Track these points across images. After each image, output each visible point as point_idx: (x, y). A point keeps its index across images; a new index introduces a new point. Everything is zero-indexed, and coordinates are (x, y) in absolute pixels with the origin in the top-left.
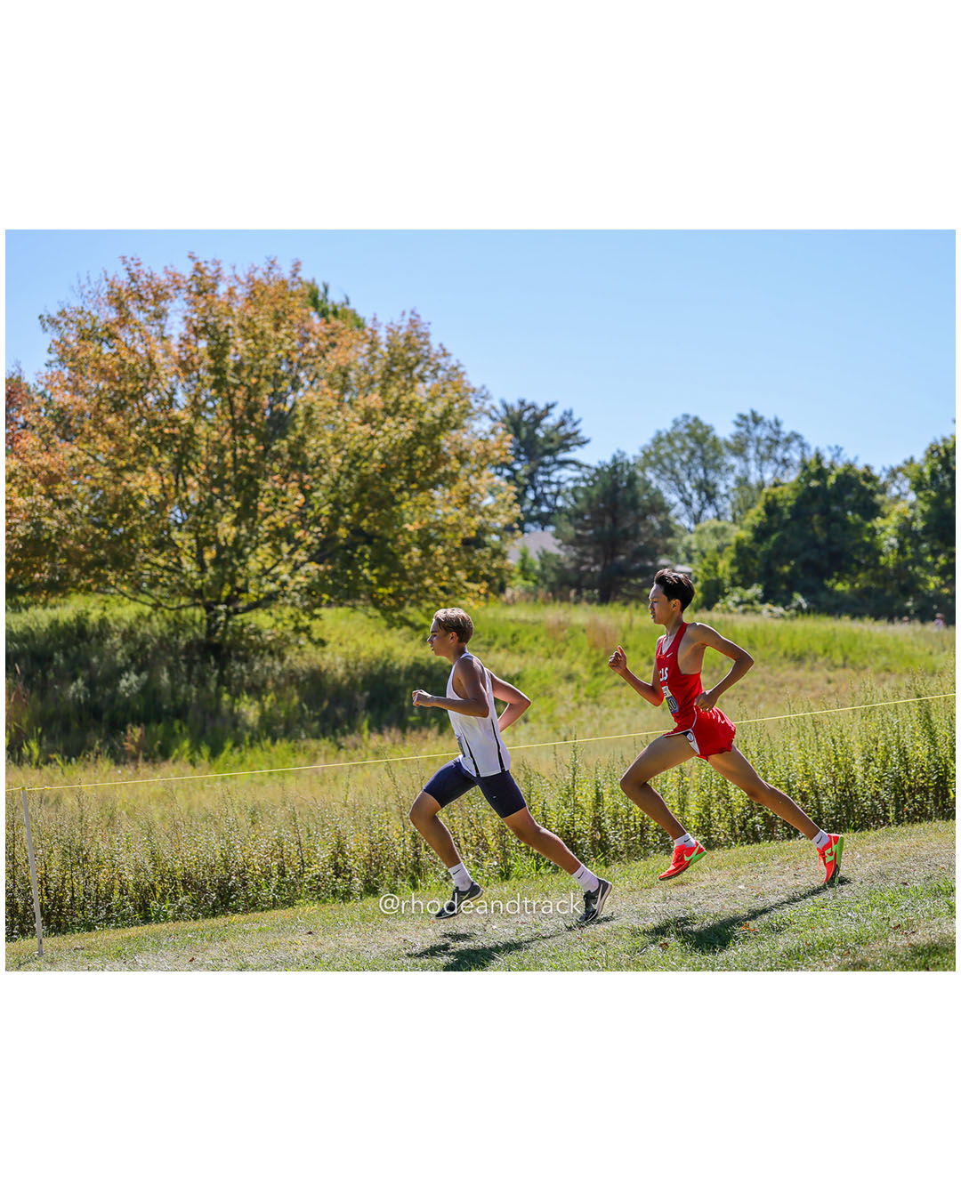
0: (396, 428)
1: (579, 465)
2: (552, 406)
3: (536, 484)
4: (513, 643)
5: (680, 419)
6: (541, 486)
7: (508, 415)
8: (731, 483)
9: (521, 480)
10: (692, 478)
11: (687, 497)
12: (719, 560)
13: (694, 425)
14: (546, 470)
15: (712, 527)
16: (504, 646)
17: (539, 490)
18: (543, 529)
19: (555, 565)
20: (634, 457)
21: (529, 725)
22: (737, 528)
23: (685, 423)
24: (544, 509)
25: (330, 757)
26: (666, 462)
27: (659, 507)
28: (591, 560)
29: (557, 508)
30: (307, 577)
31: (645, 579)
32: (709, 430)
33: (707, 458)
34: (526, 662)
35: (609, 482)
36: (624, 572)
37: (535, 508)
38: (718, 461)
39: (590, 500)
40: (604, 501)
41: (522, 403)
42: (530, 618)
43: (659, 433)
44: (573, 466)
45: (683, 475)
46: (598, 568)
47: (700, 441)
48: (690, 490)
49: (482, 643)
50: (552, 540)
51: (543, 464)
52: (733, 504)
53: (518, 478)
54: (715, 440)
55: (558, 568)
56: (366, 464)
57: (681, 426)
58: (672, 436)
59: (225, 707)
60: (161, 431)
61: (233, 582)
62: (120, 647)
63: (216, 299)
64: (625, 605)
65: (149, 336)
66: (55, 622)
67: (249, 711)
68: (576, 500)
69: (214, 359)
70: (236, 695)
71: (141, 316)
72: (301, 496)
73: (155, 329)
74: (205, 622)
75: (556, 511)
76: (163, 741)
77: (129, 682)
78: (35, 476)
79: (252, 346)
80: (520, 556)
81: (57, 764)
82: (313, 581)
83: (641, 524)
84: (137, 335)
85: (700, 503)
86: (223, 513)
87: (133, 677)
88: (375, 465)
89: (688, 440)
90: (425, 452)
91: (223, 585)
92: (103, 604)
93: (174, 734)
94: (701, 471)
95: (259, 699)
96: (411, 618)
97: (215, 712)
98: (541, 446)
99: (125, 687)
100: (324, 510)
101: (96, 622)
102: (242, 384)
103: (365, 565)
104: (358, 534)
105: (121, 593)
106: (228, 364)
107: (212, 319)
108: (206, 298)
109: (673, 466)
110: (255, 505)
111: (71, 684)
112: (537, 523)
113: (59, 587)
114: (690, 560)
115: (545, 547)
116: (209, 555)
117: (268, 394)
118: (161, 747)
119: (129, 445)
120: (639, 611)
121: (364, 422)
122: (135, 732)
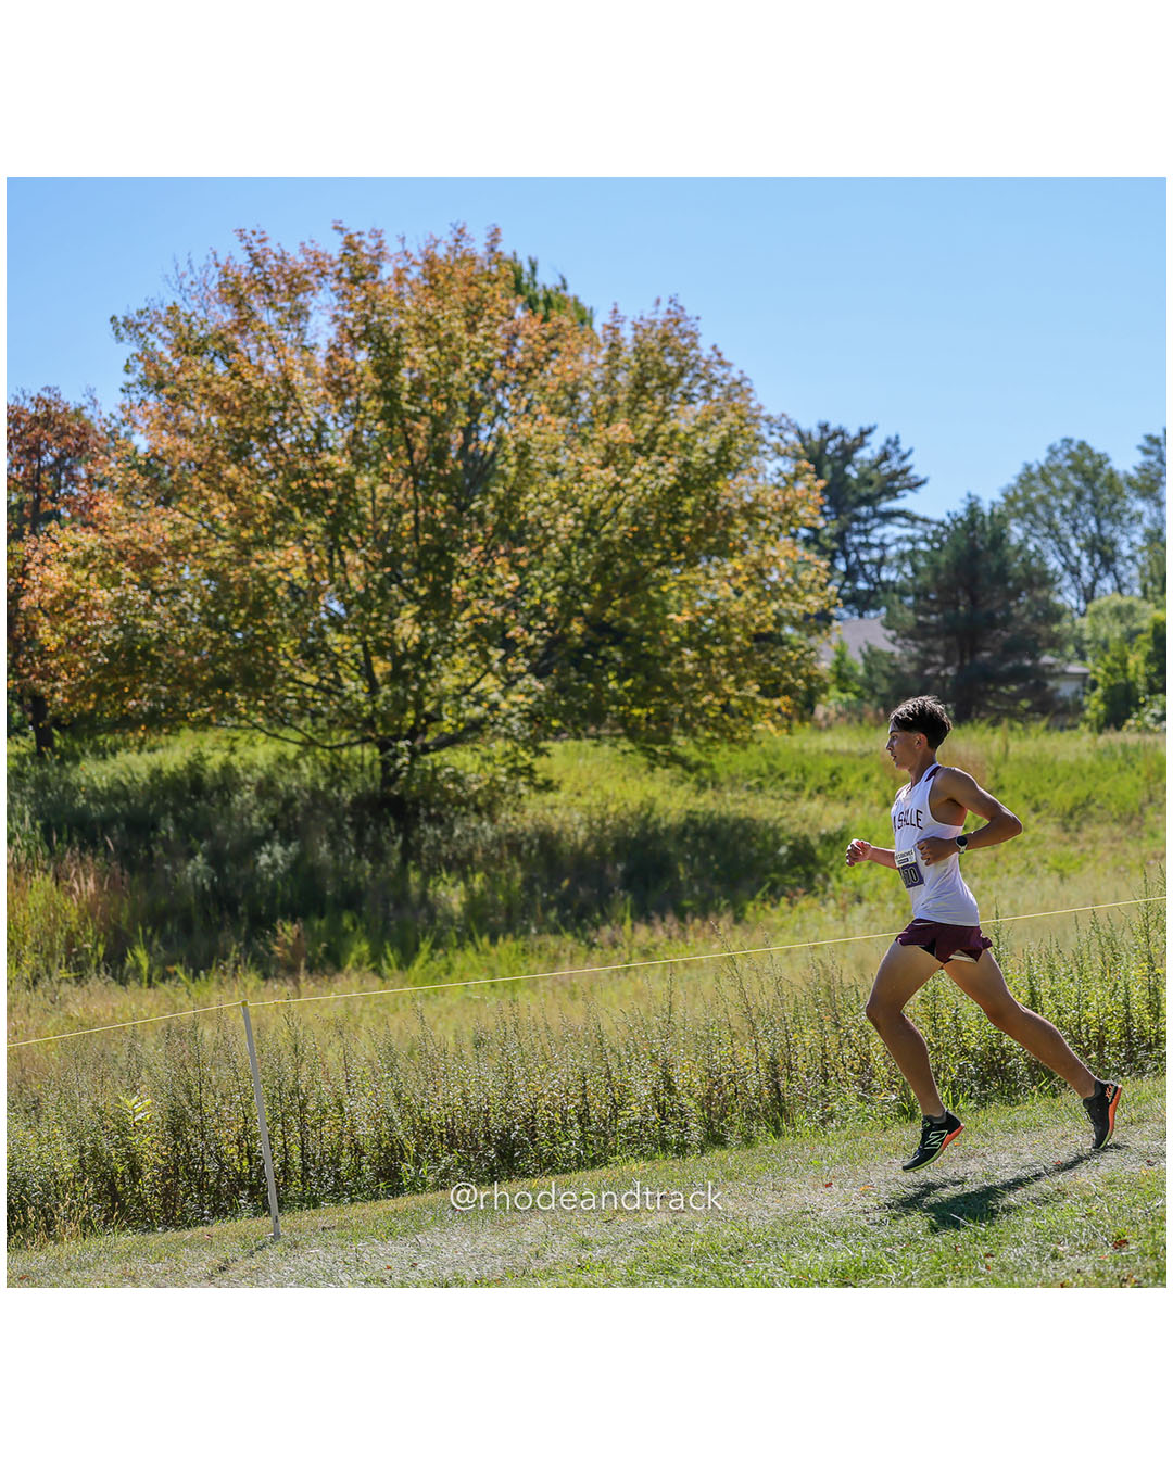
0: (651, 472)
1: (912, 519)
2: (870, 431)
3: (850, 549)
4: (834, 785)
5: (1059, 445)
6: (856, 551)
7: (804, 447)
8: (1137, 539)
9: (827, 542)
10: (1078, 533)
11: (1074, 563)
12: (1130, 655)
13: (1079, 452)
14: (862, 527)
15: (1113, 605)
16: (819, 790)
17: (853, 556)
18: (861, 616)
19: (886, 668)
20: (993, 504)
21: (865, 905)
22: (1152, 606)
23: (1066, 451)
24: (862, 585)
25: (579, 960)
26: (1040, 510)
28: (940, 659)
29: (881, 583)
30: (528, 695)
31: (1022, 685)
32: (1102, 460)
33: (1101, 502)
34: (854, 812)
35: (963, 544)
36: (989, 676)
37: (848, 584)
38: (1117, 507)
39: (937, 571)
40: (956, 572)
41: (824, 428)
42: (855, 748)
43: (1028, 467)
44: (902, 521)
45: (1066, 529)
46: (950, 671)
47: (1089, 478)
48: (1077, 552)
49: (787, 786)
50: (883, 630)
51: (858, 519)
52: (1142, 570)
53: (821, 540)
54: (1112, 475)
55: (893, 673)
56: (608, 526)
57: (1061, 456)
58: (1047, 471)
59: (415, 891)
60: (306, 486)
61: (419, 705)
62: (255, 807)
63: (380, 289)
64: (995, 724)
65: (283, 347)
66: (156, 772)
67: (452, 896)
68: (915, 570)
69: (381, 377)
70: (429, 873)
71: (268, 317)
72: (514, 577)
73: (291, 336)
74: (378, 766)
75: (879, 588)
76: (329, 943)
77: (273, 857)
78: (122, 557)
79: (436, 356)
80: (836, 657)
81: (179, 980)
82: (539, 700)
83: (1013, 603)
84: (265, 344)
85: (1092, 569)
86: (401, 604)
87: (278, 850)
88: (624, 527)
89: (1071, 477)
90: (695, 507)
91: (404, 711)
92: (225, 744)
93: (346, 933)
94: (1092, 523)
95: (465, 877)
96: (681, 752)
97: (402, 899)
98: (854, 492)
99: (267, 866)
100: (551, 596)
101: (217, 770)
102: (424, 413)
103: (611, 676)
104: (601, 630)
105: (255, 726)
106: (402, 384)
107: (375, 319)
108: (364, 287)
109: (1051, 515)
110: (449, 592)
111: (187, 862)
112: (851, 607)
113: (164, 720)
114: (1082, 656)
115: (872, 642)
116: (381, 667)
117: (461, 428)
118: (327, 952)
119: (260, 507)
120: (1015, 734)
121: (604, 466)
122: (288, 931)
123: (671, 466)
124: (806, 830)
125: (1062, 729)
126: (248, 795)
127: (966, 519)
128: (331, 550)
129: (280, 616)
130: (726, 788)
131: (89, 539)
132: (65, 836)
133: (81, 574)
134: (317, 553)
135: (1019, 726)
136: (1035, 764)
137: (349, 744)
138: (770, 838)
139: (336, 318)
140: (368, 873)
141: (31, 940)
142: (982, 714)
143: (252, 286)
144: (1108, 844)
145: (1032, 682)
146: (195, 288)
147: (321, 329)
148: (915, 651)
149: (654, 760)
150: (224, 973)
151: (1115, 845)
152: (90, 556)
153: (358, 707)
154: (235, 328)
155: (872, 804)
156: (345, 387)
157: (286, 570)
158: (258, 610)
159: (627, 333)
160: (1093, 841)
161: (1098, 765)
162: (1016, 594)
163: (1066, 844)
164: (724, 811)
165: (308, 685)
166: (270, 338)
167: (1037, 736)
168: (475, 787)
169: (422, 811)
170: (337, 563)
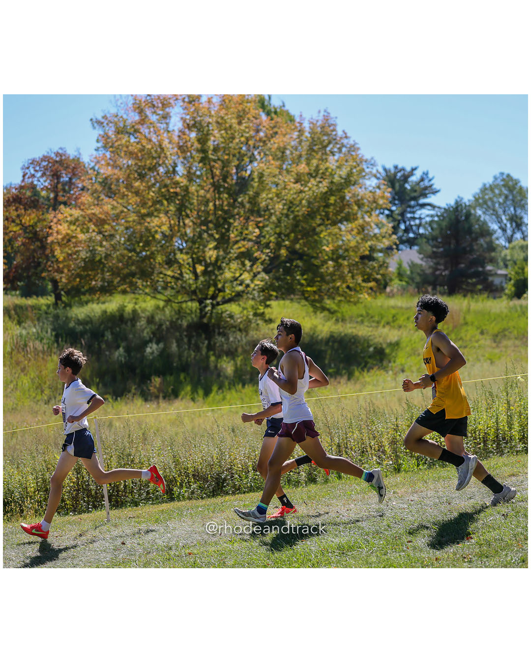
0: (317, 185)
1: (433, 207)
2: (416, 169)
3: (406, 219)
4: (394, 321)
5: (498, 175)
6: (409, 220)
7: (387, 175)
9: (396, 217)
10: (506, 213)
11: (503, 226)
13: (507, 179)
14: (412, 210)
15: (520, 244)
16: (388, 323)
17: (408, 223)
18: (411, 248)
19: (419, 271)
20: (469, 201)
21: (405, 373)
23: (501, 178)
24: (411, 235)
26: (489, 203)
27: (486, 233)
28: (442, 267)
29: (419, 234)
30: (262, 281)
31: (478, 279)
32: (517, 182)
33: (516, 200)
34: (402, 333)
35: (453, 217)
36: (464, 275)
37: (405, 235)
38: (523, 202)
39: (441, 229)
40: (450, 230)
41: (396, 167)
42: (404, 305)
44: (429, 207)
45: (500, 211)
46: (447, 272)
47: (511, 189)
48: (505, 221)
49: (374, 321)
50: (417, 255)
51: (410, 206)
53: (394, 216)
54: (520, 188)
55: (421, 273)
56: (298, 208)
57: (499, 180)
58: (493, 186)
59: (212, 365)
60: (168, 191)
61: (215, 285)
62: (146, 328)
63: (201, 106)
64: (465, 296)
65: (159, 131)
66: (105, 312)
67: (228, 367)
68: (432, 229)
69: (201, 144)
70: (219, 357)
71: (154, 118)
72: (257, 230)
73: (163, 126)
74: (198, 311)
75: (419, 237)
76: (174, 386)
77: (152, 349)
78: (90, 220)
79: (225, 135)
80: (397, 266)
81: (109, 402)
82: (266, 283)
83: (474, 244)
84: (152, 129)
85: (512, 229)
86: (208, 242)
87: (155, 346)
88: (304, 209)
89: (503, 189)
90: (335, 201)
91: (209, 287)
92: (134, 301)
93: (181, 383)
94: (512, 209)
95: (233, 359)
96: (328, 306)
97: (206, 368)
98: (408, 195)
99: (150, 353)
100: (272, 239)
101: (130, 311)
102: (219, 159)
103: (298, 273)
104: (294, 254)
105: (146, 293)
106: (209, 147)
107: (199, 119)
108: (194, 105)
109: (494, 206)
110: (229, 236)
111: (116, 350)
112: (407, 244)
113: (107, 290)
114: (506, 266)
115: (413, 259)
116: (200, 268)
117: (235, 166)
118: (173, 390)
119: (149, 199)
120: (474, 300)
121: (296, 182)
122: (157, 381)
123: (325, 183)
124: (381, 340)
125: (495, 298)
126: (142, 323)
127: (454, 207)
128: (179, 218)
129: (156, 246)
130: (348, 322)
131: (76, 213)
132: (64, 339)
133: (73, 227)
134: (173, 219)
135: (476, 296)
136: (481, 313)
137: (186, 302)
138: (366, 345)
139: (182, 118)
140: (193, 356)
141: (48, 383)
142: (460, 291)
143: (147, 104)
144: (512, 348)
145: (482, 277)
146: (122, 106)
147: (176, 123)
148: (432, 264)
149: (315, 309)
150: (128, 399)
151: (516, 349)
152: (77, 220)
153: (190, 285)
154: (139, 123)
155: (410, 330)
156: (185, 148)
157: (160, 227)
158: (147, 244)
159: (306, 125)
160: (506, 347)
161: (509, 314)
162: (476, 239)
163: (494, 348)
164: (346, 332)
165: (169, 276)
166: (154, 127)
167: (483, 300)
168: (239, 321)
169: (217, 330)
170: (181, 224)
